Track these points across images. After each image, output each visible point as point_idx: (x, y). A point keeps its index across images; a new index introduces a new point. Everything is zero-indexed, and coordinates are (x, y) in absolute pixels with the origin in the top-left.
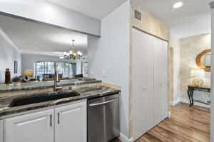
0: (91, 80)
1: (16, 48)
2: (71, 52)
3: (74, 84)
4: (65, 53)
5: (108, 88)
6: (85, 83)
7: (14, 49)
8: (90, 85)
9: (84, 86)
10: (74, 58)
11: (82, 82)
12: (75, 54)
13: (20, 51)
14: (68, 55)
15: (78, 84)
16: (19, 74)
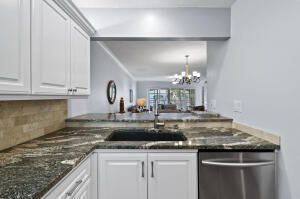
0: (211, 116)
1: (131, 75)
2: (184, 74)
3: (181, 121)
4: (176, 76)
5: (246, 135)
6: (200, 121)
7: (129, 77)
8: (209, 126)
9: (199, 125)
10: (189, 82)
11: (195, 118)
12: (189, 77)
13: (135, 79)
14: (181, 78)
15: (187, 121)
16: (134, 104)
